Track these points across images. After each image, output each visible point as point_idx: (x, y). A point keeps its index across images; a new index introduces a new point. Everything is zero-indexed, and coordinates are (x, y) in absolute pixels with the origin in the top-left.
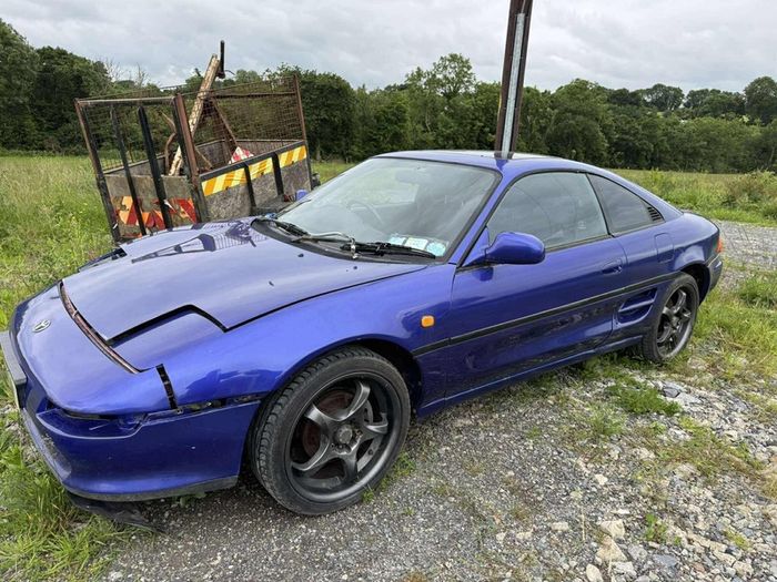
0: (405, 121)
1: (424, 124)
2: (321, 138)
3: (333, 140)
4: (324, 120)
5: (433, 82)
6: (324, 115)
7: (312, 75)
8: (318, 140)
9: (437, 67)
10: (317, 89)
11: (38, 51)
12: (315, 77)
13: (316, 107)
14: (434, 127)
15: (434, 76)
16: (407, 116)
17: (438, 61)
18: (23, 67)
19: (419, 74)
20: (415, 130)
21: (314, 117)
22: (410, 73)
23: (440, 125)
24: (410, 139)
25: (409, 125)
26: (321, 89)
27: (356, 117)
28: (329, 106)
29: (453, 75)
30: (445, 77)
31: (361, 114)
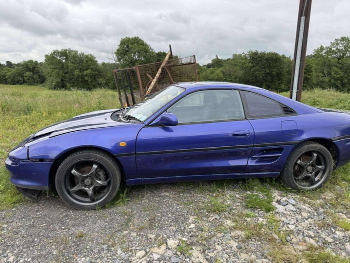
0: (312, 71)
1: (323, 73)
2: (265, 82)
3: (272, 82)
4: (267, 73)
5: (330, 51)
6: (267, 71)
7: (264, 54)
8: (264, 82)
9: (333, 44)
10: (265, 59)
11: (157, 54)
12: (265, 54)
13: (264, 68)
14: (329, 74)
15: (331, 49)
16: (313, 69)
17: (333, 41)
18: (150, 60)
19: (322, 48)
20: (317, 76)
21: (263, 72)
22: (316, 49)
23: (333, 73)
24: (314, 81)
25: (314, 74)
26: (267, 60)
27: (284, 71)
28: (270, 67)
29: (342, 48)
30: (337, 49)
31: (287, 69)
